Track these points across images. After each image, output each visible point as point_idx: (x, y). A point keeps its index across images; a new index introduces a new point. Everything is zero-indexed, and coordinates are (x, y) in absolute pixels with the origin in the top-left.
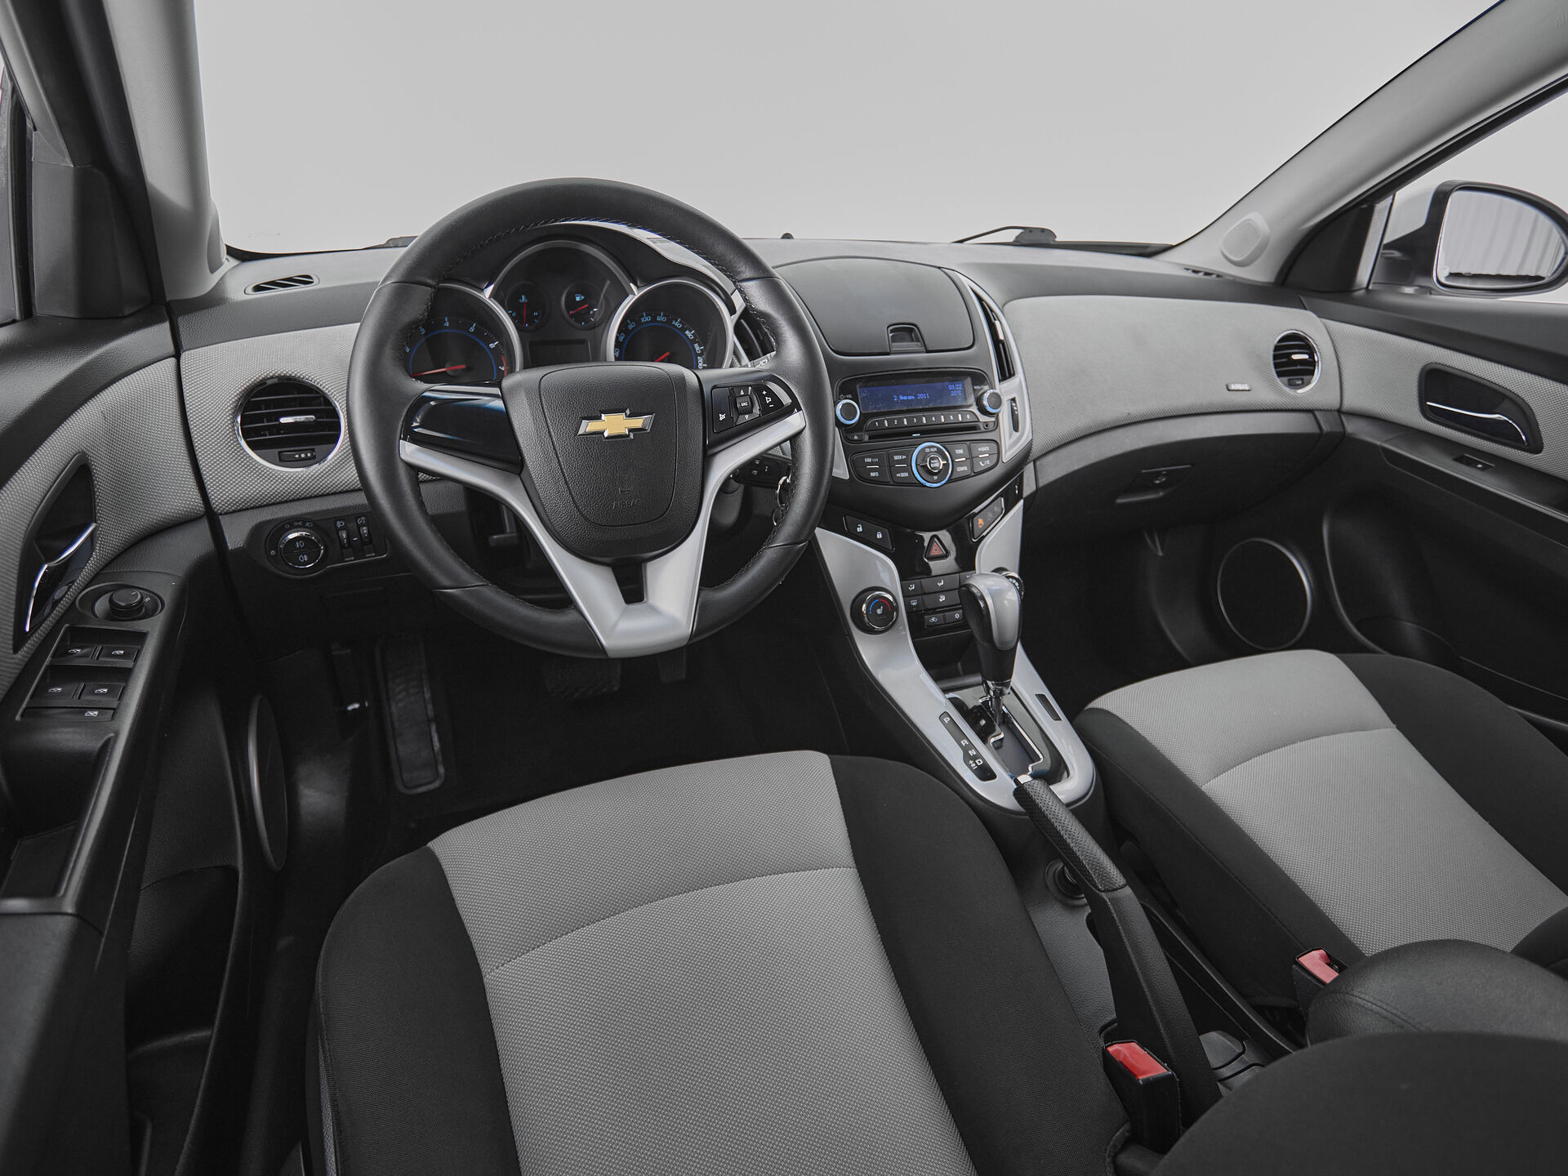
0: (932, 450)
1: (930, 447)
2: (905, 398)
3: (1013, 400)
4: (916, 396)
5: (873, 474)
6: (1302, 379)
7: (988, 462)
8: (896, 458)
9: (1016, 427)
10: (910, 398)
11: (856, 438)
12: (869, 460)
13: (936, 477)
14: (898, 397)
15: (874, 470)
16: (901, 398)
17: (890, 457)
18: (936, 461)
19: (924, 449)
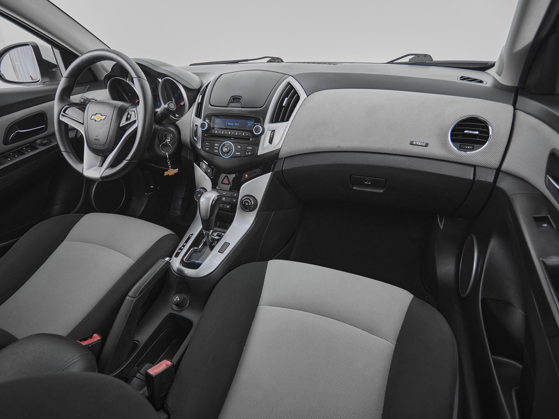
0: (228, 144)
1: (227, 143)
2: (230, 124)
3: (274, 131)
4: (234, 124)
5: (207, 149)
6: (473, 146)
7: (250, 153)
8: (215, 145)
9: (271, 142)
10: (232, 124)
11: (205, 135)
12: (207, 144)
13: (226, 154)
14: (228, 124)
15: (208, 147)
16: (229, 124)
17: (214, 144)
18: (227, 148)
19: (225, 143)
